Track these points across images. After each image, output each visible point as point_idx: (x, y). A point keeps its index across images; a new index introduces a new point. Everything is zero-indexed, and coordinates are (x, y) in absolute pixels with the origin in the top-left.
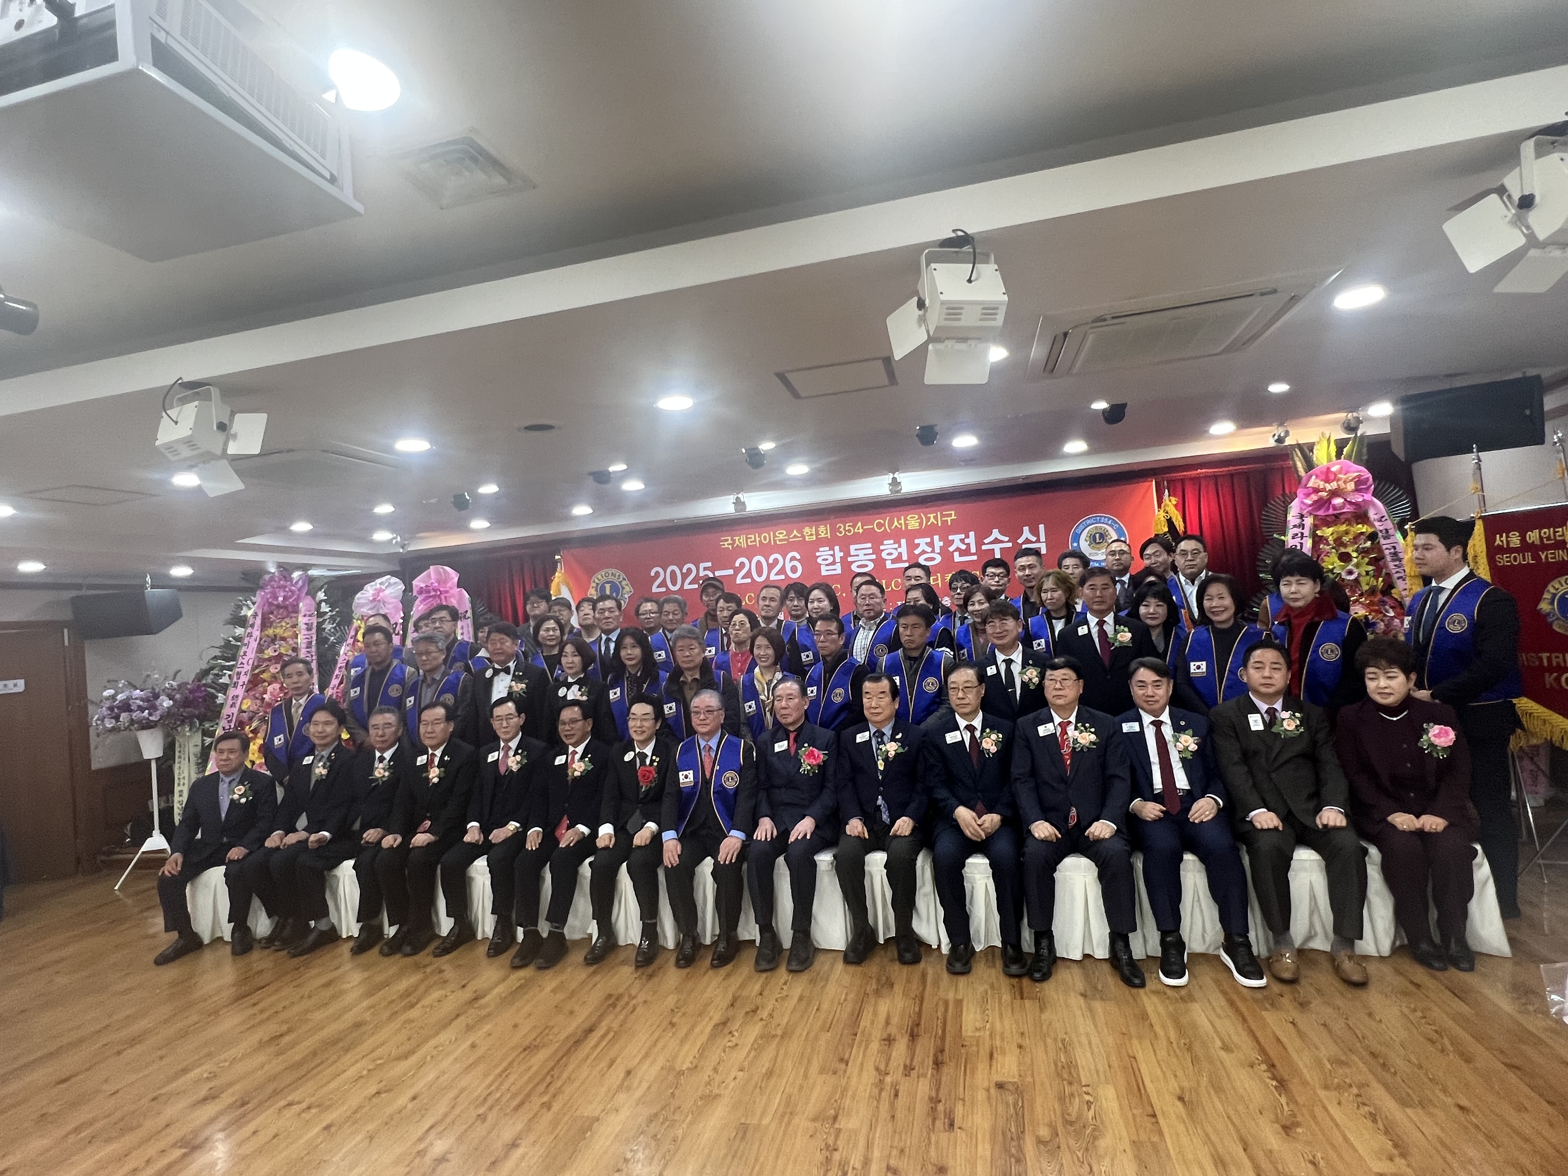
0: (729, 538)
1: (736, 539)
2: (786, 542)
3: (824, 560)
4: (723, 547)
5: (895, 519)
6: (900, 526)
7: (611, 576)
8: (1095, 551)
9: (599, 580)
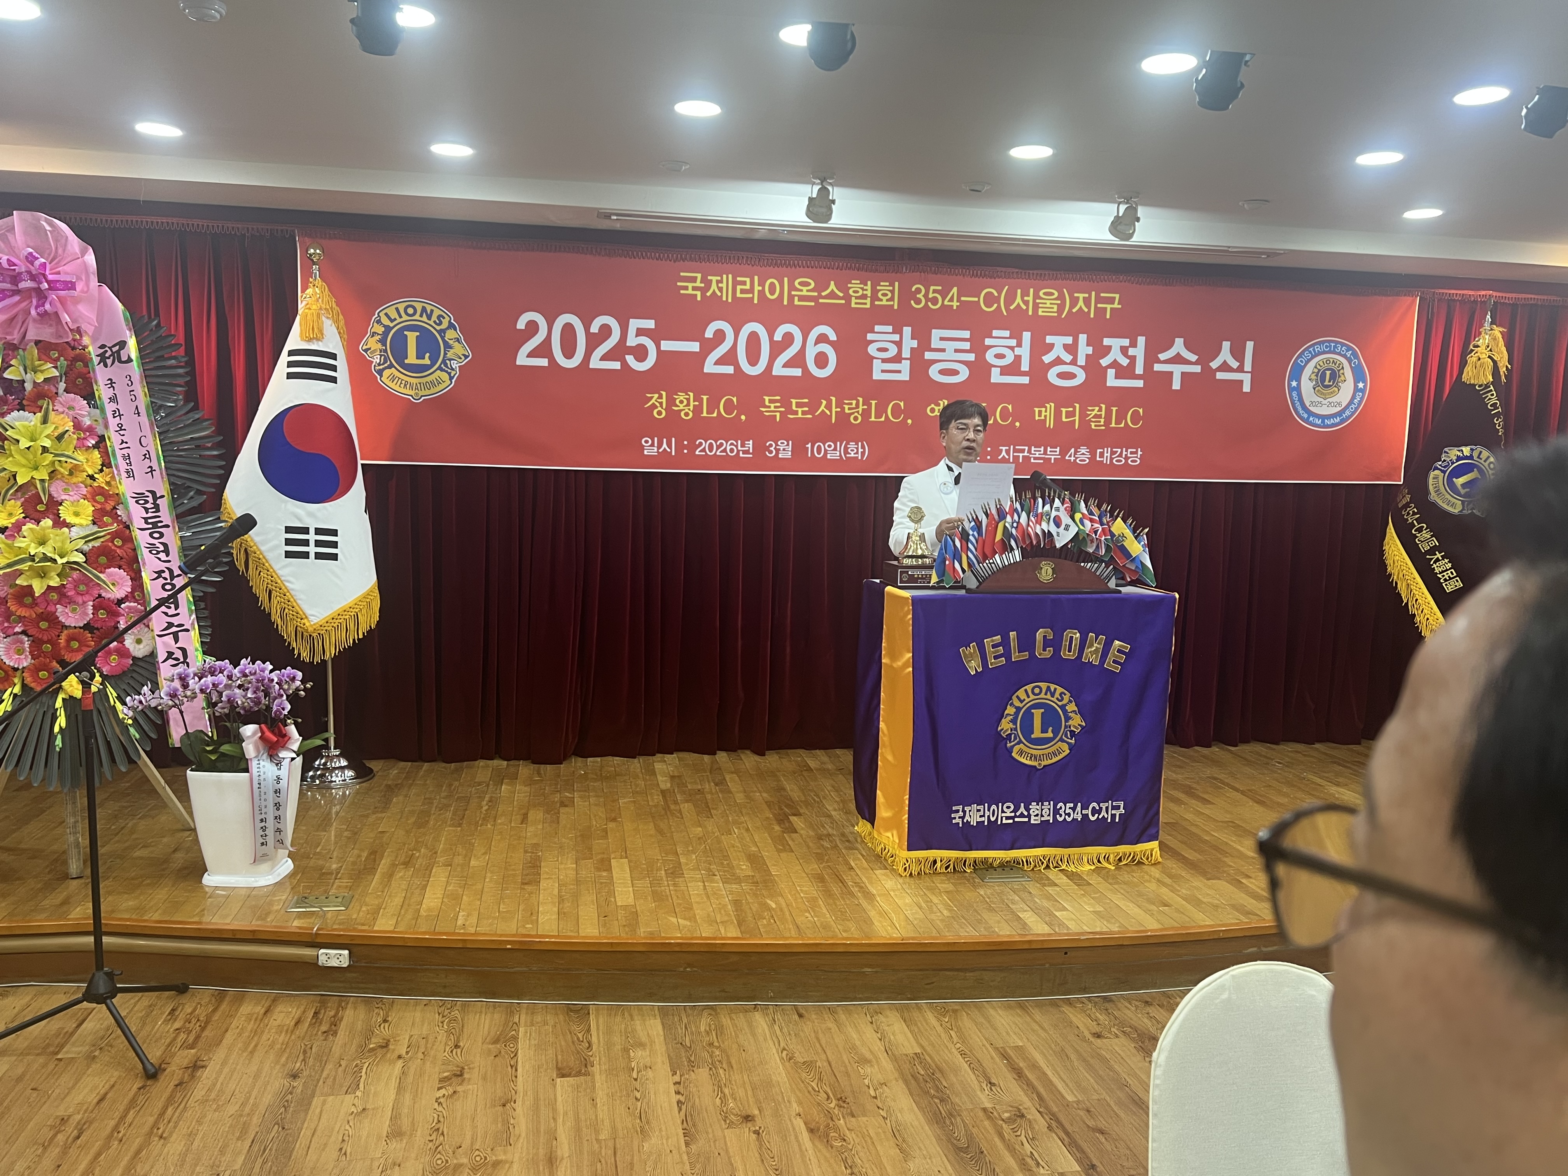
0: (699, 276)
1: (711, 281)
2: (813, 304)
3: (880, 350)
4: (682, 292)
5: (1019, 291)
6: (1024, 307)
7: (421, 316)
8: (1320, 400)
9: (392, 321)
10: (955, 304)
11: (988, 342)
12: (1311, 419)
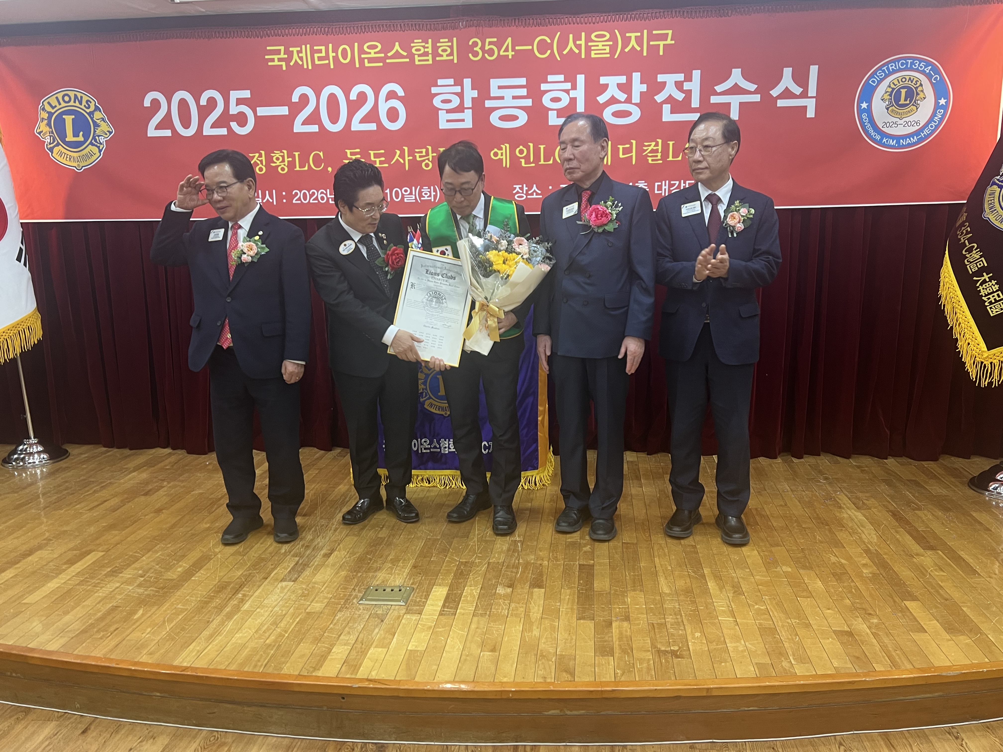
0: (282, 48)
1: (293, 51)
2: (381, 64)
3: (444, 101)
4: (270, 64)
5: (571, 36)
6: (577, 51)
7: (75, 102)
8: (895, 120)
9: (53, 108)
10: (510, 54)
11: (544, 87)
12: (884, 140)
